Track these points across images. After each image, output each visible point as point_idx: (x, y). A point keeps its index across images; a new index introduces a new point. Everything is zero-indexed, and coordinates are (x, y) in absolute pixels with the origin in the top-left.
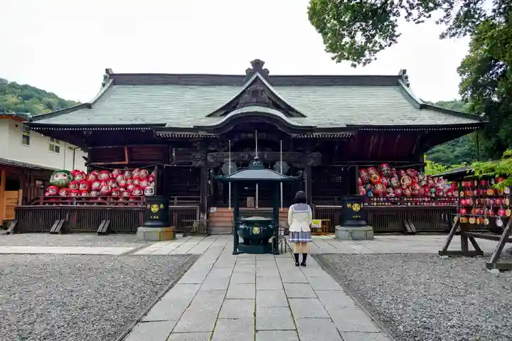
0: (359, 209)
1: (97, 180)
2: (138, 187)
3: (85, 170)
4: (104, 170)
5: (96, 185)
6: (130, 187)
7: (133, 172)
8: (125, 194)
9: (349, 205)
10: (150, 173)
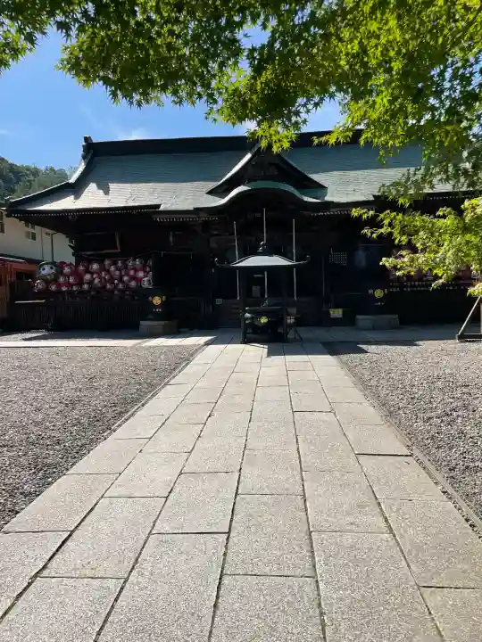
0: (382, 295)
1: (87, 271)
2: (134, 278)
3: (73, 260)
4: (94, 260)
5: (88, 277)
6: (126, 278)
7: (128, 262)
8: (121, 286)
9: (370, 291)
10: (146, 262)
